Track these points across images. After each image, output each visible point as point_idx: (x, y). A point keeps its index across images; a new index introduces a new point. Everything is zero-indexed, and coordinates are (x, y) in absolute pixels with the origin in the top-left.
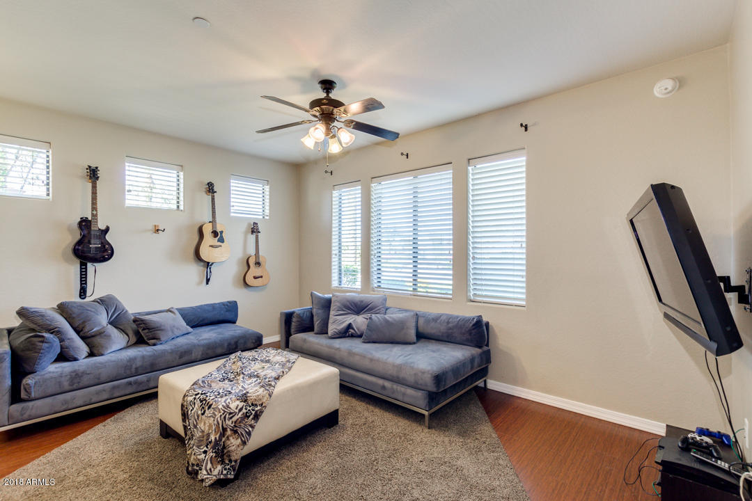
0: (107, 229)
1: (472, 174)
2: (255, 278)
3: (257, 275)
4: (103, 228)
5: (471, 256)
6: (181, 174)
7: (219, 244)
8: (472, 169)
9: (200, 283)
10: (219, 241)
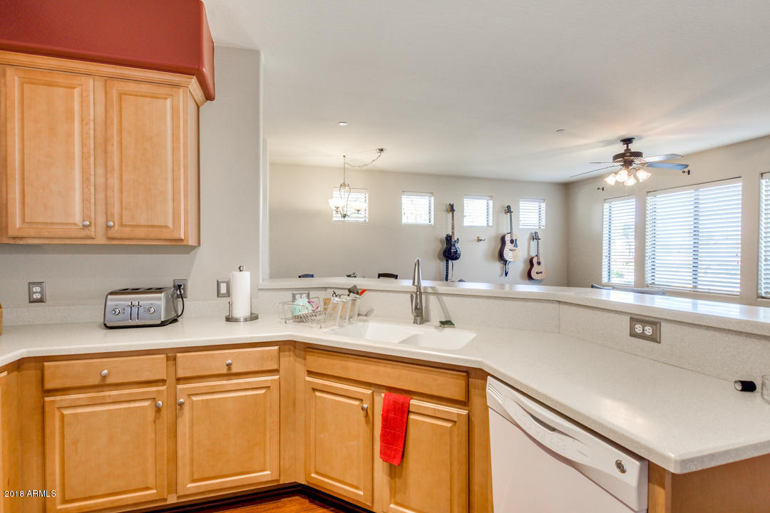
1: (766, 186)
2: (537, 273)
3: (539, 271)
4: (456, 240)
5: (764, 258)
6: (491, 202)
8: (766, 182)
9: (501, 275)
10: (514, 246)
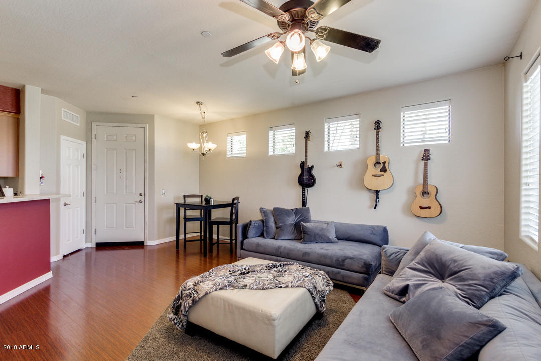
0: (312, 167)
2: (421, 208)
3: (424, 205)
4: (310, 166)
7: (382, 173)
9: (370, 207)
10: (381, 171)
